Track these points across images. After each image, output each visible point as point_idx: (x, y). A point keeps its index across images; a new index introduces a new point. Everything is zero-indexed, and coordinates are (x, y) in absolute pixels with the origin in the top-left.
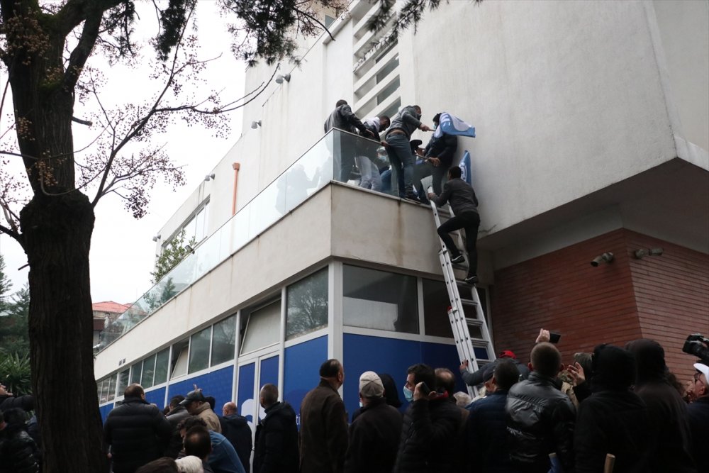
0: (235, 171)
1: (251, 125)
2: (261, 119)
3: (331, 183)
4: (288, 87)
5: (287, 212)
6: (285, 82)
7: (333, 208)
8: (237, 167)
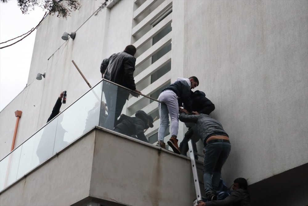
0: (16, 118)
1: (36, 76)
2: (45, 72)
3: (96, 129)
4: (73, 44)
5: (55, 154)
6: (71, 39)
7: (96, 151)
8: (19, 115)
